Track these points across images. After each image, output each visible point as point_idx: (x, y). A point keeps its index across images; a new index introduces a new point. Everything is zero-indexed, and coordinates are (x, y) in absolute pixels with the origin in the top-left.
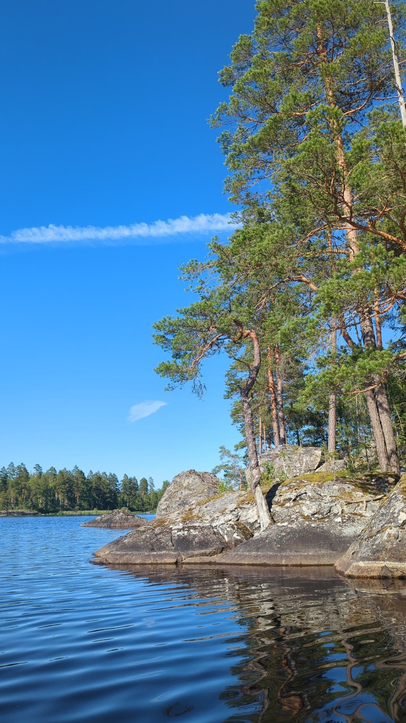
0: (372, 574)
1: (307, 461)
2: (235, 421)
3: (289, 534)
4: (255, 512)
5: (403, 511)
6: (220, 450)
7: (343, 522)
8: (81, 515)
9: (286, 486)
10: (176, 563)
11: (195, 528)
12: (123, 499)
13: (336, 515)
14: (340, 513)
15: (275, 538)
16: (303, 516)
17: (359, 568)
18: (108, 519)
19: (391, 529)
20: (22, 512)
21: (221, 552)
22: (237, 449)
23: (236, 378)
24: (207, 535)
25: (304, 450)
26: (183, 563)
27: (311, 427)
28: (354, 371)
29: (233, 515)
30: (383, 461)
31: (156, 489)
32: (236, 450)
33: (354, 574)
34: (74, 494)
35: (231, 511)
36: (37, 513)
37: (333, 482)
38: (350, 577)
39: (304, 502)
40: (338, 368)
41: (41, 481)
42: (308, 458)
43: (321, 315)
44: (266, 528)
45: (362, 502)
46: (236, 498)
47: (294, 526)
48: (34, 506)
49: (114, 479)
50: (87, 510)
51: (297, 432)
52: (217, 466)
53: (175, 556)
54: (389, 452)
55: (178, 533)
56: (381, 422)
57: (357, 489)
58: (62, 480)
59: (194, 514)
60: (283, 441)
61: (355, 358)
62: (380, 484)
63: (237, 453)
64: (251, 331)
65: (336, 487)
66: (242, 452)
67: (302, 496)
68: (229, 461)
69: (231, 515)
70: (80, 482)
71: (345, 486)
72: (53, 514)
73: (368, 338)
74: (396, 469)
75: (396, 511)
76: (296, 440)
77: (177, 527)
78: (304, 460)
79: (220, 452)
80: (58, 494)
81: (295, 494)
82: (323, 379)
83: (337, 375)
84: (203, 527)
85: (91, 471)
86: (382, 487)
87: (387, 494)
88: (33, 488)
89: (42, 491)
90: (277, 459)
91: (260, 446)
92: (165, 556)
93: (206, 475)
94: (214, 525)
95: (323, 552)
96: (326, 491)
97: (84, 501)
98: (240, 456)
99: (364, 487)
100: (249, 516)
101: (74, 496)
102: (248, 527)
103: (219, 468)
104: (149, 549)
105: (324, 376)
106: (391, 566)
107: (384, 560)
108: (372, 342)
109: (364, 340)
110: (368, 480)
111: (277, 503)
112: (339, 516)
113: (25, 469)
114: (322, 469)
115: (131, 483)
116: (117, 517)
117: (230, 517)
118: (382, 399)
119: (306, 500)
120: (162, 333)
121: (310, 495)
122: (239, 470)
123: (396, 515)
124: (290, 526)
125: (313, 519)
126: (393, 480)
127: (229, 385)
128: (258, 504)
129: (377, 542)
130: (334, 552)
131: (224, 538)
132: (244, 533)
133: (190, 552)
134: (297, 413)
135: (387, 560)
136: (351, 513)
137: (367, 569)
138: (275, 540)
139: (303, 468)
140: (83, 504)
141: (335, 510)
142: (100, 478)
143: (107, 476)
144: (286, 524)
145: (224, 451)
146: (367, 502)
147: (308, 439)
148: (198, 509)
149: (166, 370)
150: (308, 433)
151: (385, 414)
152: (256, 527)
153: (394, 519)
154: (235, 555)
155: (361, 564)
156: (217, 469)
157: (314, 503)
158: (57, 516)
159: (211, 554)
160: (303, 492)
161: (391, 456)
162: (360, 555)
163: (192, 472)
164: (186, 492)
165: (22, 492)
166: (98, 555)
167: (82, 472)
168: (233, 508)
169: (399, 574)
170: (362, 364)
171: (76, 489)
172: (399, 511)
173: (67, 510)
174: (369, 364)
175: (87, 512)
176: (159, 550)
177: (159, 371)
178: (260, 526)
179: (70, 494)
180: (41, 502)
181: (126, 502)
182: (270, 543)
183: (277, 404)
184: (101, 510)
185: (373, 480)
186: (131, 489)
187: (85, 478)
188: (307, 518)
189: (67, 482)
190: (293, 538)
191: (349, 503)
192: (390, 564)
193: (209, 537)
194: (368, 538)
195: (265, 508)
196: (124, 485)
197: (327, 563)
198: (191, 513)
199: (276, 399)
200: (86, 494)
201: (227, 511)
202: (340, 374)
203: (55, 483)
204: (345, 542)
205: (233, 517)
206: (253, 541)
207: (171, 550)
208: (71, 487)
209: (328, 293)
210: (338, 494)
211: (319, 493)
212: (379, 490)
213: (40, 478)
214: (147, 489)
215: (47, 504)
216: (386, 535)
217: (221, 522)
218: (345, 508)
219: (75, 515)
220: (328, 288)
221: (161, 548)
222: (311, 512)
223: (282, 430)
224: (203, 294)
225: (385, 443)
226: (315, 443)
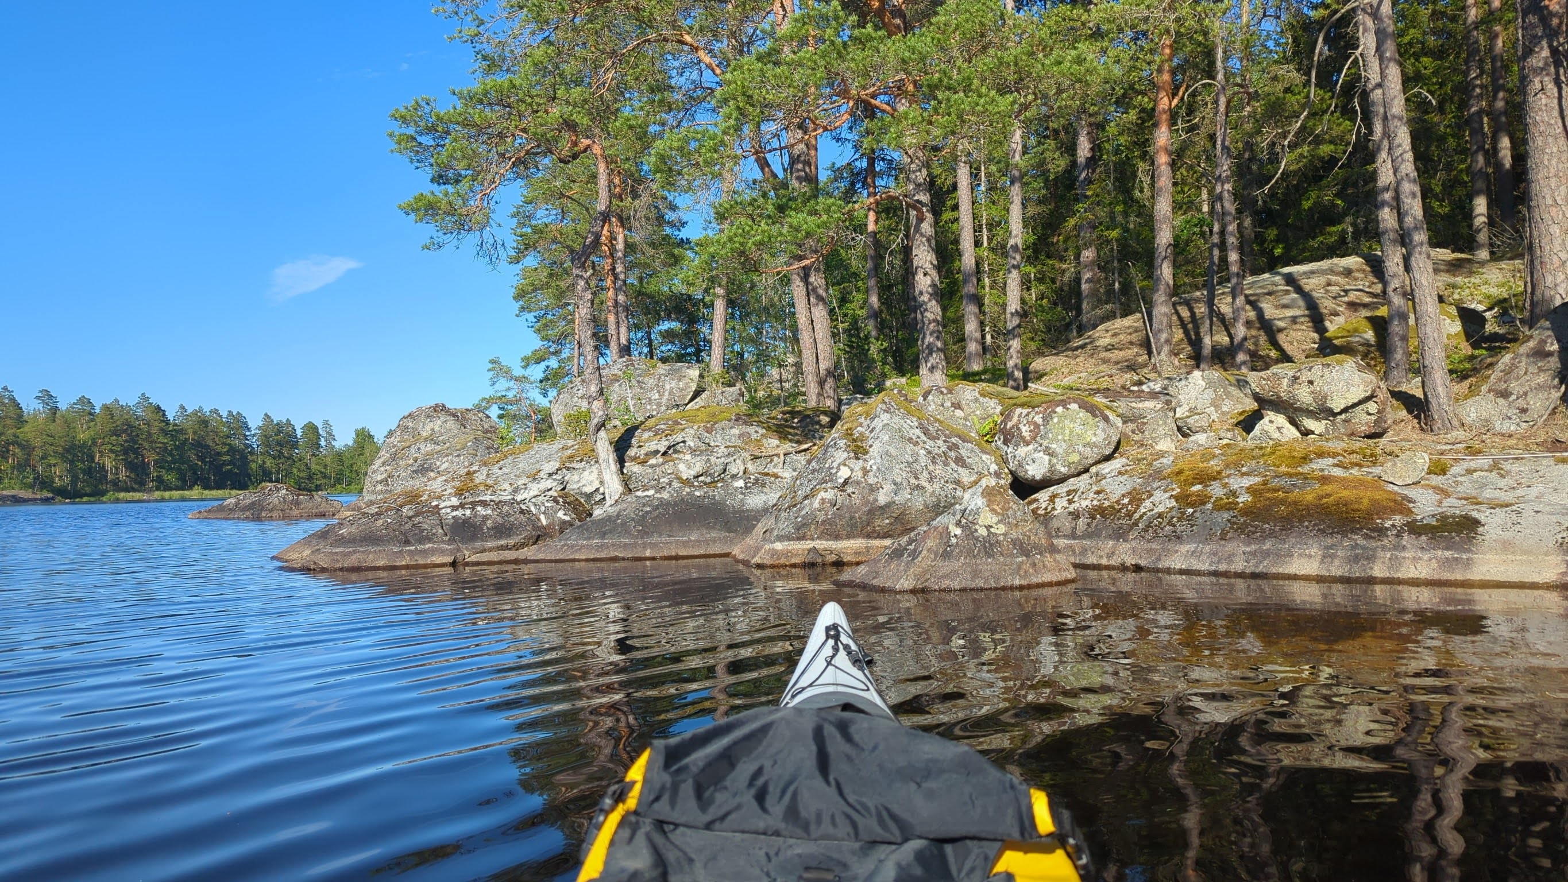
0: (794, 561)
1: (672, 389)
2: (523, 309)
3: (656, 508)
4: (595, 475)
5: (845, 465)
6: (491, 366)
7: (747, 488)
8: (163, 500)
9: (650, 430)
10: (454, 564)
11: (484, 504)
12: (262, 467)
13: (734, 477)
14: (741, 473)
15: (633, 515)
16: (679, 479)
17: (774, 553)
18: (253, 503)
19: (826, 491)
20: (13, 496)
21: (535, 543)
22: (528, 365)
23: (533, 222)
24: (508, 515)
25: (667, 368)
26: (467, 564)
27: (674, 325)
28: (781, 234)
29: (555, 480)
30: (812, 389)
31: (338, 444)
32: (525, 367)
33: (765, 561)
34: (143, 456)
35: (550, 475)
36: (53, 498)
37: (731, 424)
38: (760, 566)
39: (681, 456)
40: (755, 227)
41: (56, 428)
42: (674, 384)
43: (729, 128)
44: (616, 501)
45: (778, 455)
46: (557, 452)
47: (665, 495)
48: (44, 483)
49: (239, 423)
50: (177, 489)
51: (649, 334)
52: (485, 399)
53: (451, 552)
54: (823, 372)
55: (454, 514)
56: (812, 321)
57: (770, 433)
58: (111, 427)
59: (477, 481)
60: (625, 351)
61: (781, 209)
62: (807, 426)
63: (527, 372)
64: (594, 142)
65: (735, 431)
66: (537, 372)
67: (678, 447)
68: (509, 389)
69: (550, 481)
70: (155, 430)
71: (751, 430)
72: (92, 499)
73: (800, 166)
74: (832, 401)
75: (835, 465)
76: (646, 350)
77: (448, 503)
78: (668, 387)
79: (489, 370)
80: (101, 456)
81: (667, 443)
82: (729, 245)
83: (753, 239)
84: (500, 502)
85: (182, 407)
86: (810, 430)
87: (818, 442)
88: (37, 443)
89: (60, 450)
90: (617, 384)
91: (576, 360)
92: (433, 552)
93: (470, 415)
94: (519, 498)
95: (713, 535)
96: (719, 438)
97: (168, 470)
98: (532, 379)
99: (781, 431)
100: (583, 482)
101: (143, 460)
102: (582, 501)
103: (488, 402)
104: (400, 542)
105: (730, 240)
106: (822, 547)
107: (813, 539)
108: (806, 173)
109: (791, 169)
110: (786, 421)
111: (634, 459)
112: (741, 478)
113: (13, 400)
114: (700, 401)
115: (280, 432)
116: (275, 499)
117: (549, 483)
118: (817, 280)
119: (684, 453)
120: (411, 131)
121: (692, 444)
122: (531, 405)
123: (834, 471)
124: (658, 495)
125: (696, 484)
126: (828, 419)
127: (521, 236)
128: (601, 461)
129: (803, 512)
130: (732, 535)
131: (539, 520)
132: (575, 510)
133: (478, 544)
134: (650, 296)
135: (818, 538)
136: (759, 473)
137: (787, 554)
138: (633, 520)
139: (664, 401)
140: (165, 478)
141: (733, 469)
142: (204, 422)
143: (221, 417)
144: (651, 492)
145: (497, 368)
146: (785, 455)
147: (669, 347)
148: (485, 473)
149: (427, 209)
150: (669, 336)
151: (821, 307)
152: (597, 499)
153: (831, 476)
154: (563, 546)
155: (779, 546)
156: (484, 404)
157: (699, 458)
158: (104, 503)
159: (516, 547)
160: (679, 439)
161: (825, 380)
162: (775, 533)
163: (439, 409)
164: (428, 448)
165: (8, 451)
166: (286, 557)
167: (158, 408)
168: (554, 469)
169: (833, 558)
170: (795, 223)
171: (146, 445)
172: (839, 465)
173: (127, 490)
174: (806, 223)
175: (176, 494)
176: (420, 543)
177: (410, 210)
178: (604, 499)
179: (133, 456)
180: (60, 474)
181: (271, 473)
182: (624, 524)
183: (616, 277)
184: (211, 488)
185: (796, 420)
186: (281, 445)
187: (167, 422)
188: (687, 482)
189: (125, 431)
190: (664, 515)
191: (757, 458)
192: (821, 544)
193: (512, 519)
194: (789, 507)
195: (614, 467)
196: (265, 436)
197: (719, 551)
198: (472, 480)
199: (614, 269)
200: (173, 456)
201: (542, 474)
202: (758, 238)
203: (92, 433)
204: (748, 519)
205: (555, 484)
206: (594, 522)
207: (443, 542)
208: (133, 440)
209: (743, 87)
210: (738, 442)
211: (707, 441)
212: (806, 435)
213: (54, 421)
214: (318, 446)
215: (75, 479)
216: (817, 501)
217: (532, 493)
218: (750, 466)
219: (148, 501)
220: (744, 78)
221: (421, 540)
222: (693, 473)
223: (623, 330)
224: (478, 47)
225: (817, 357)
226: (684, 355)
